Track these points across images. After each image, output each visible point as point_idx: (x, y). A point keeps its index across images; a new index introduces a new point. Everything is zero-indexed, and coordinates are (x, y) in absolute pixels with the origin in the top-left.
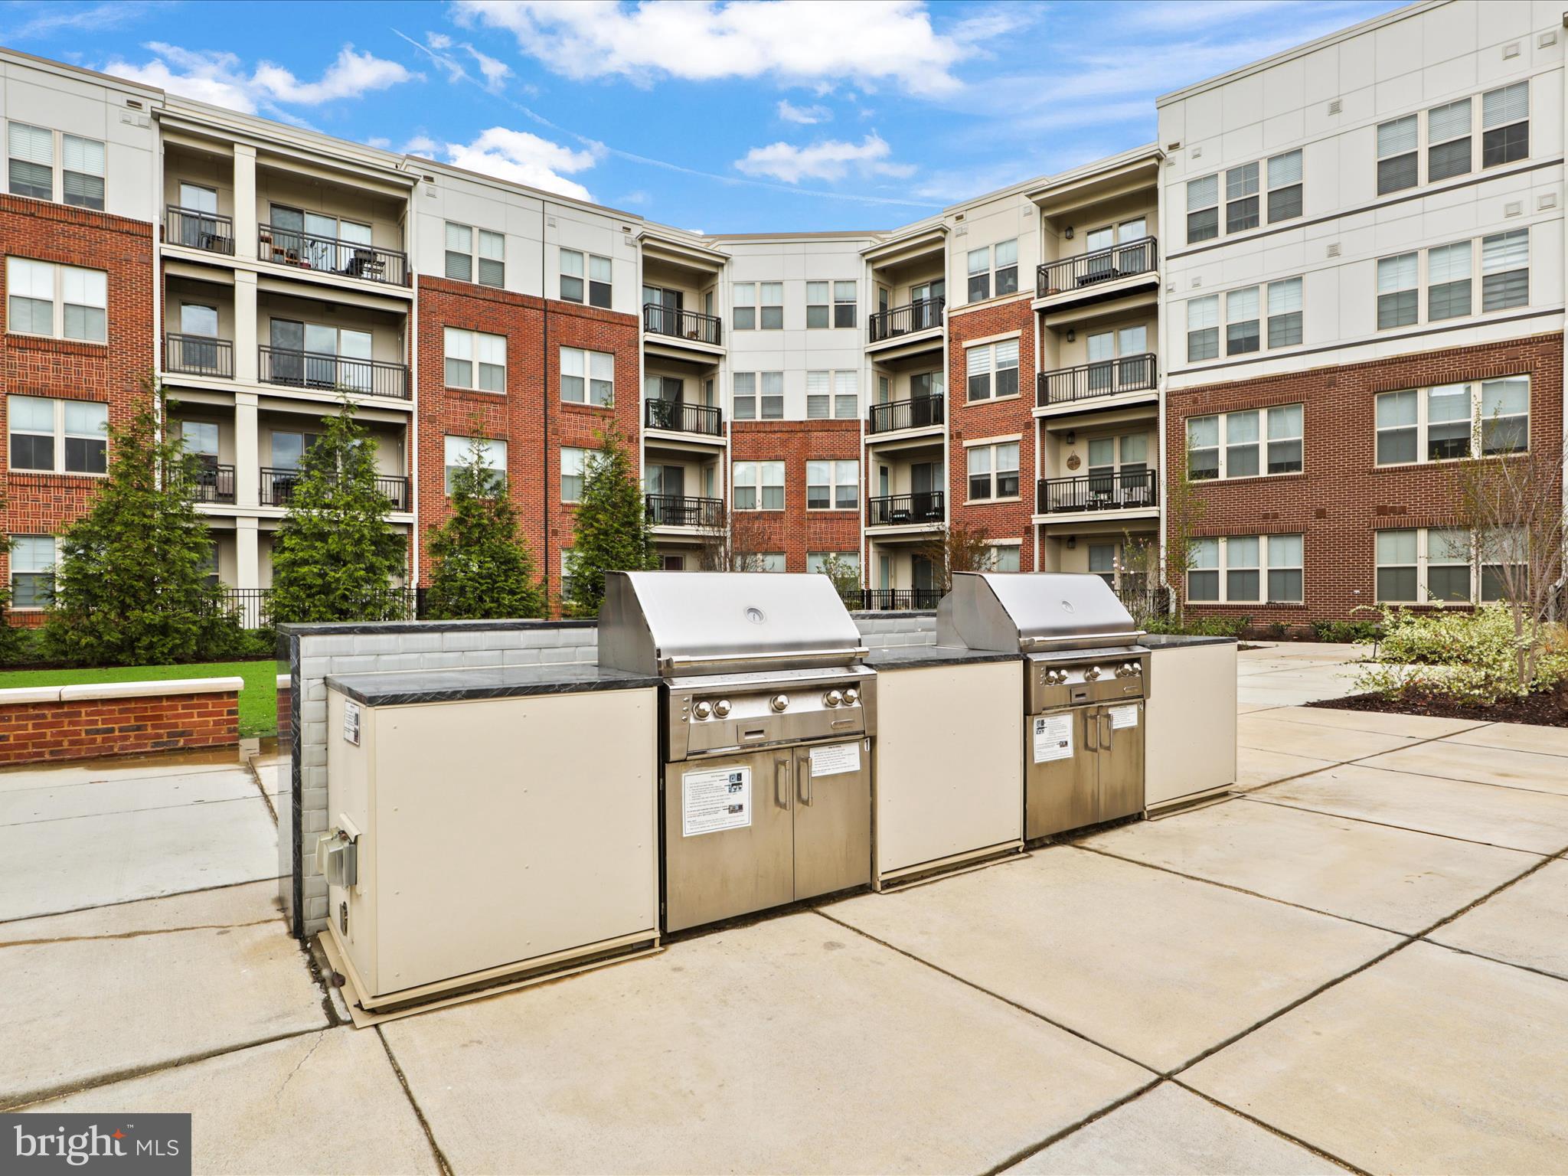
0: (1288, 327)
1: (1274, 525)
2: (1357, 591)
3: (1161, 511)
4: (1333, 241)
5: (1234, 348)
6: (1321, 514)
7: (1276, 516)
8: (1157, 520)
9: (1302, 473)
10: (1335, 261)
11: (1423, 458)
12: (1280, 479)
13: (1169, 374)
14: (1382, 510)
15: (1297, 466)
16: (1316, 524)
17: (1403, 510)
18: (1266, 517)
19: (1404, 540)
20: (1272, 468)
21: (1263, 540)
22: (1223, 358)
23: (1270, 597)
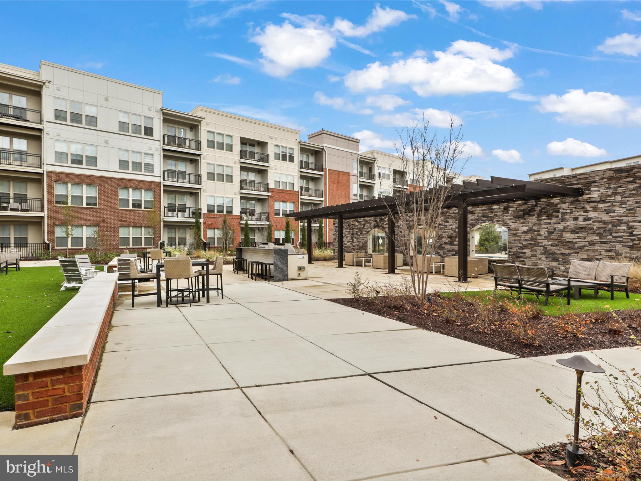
0: (93, 161)
1: (89, 223)
2: (114, 244)
3: (45, 214)
4: (106, 139)
5: (73, 162)
6: (104, 220)
7: (89, 220)
8: (43, 217)
9: (97, 207)
10: (106, 145)
11: (131, 207)
12: (89, 208)
13: (47, 164)
14: (121, 221)
15: (96, 205)
16: (102, 223)
17: (126, 221)
18: (86, 220)
19: (126, 229)
20: (87, 204)
21: (84, 227)
22: (69, 164)
23: (87, 245)
